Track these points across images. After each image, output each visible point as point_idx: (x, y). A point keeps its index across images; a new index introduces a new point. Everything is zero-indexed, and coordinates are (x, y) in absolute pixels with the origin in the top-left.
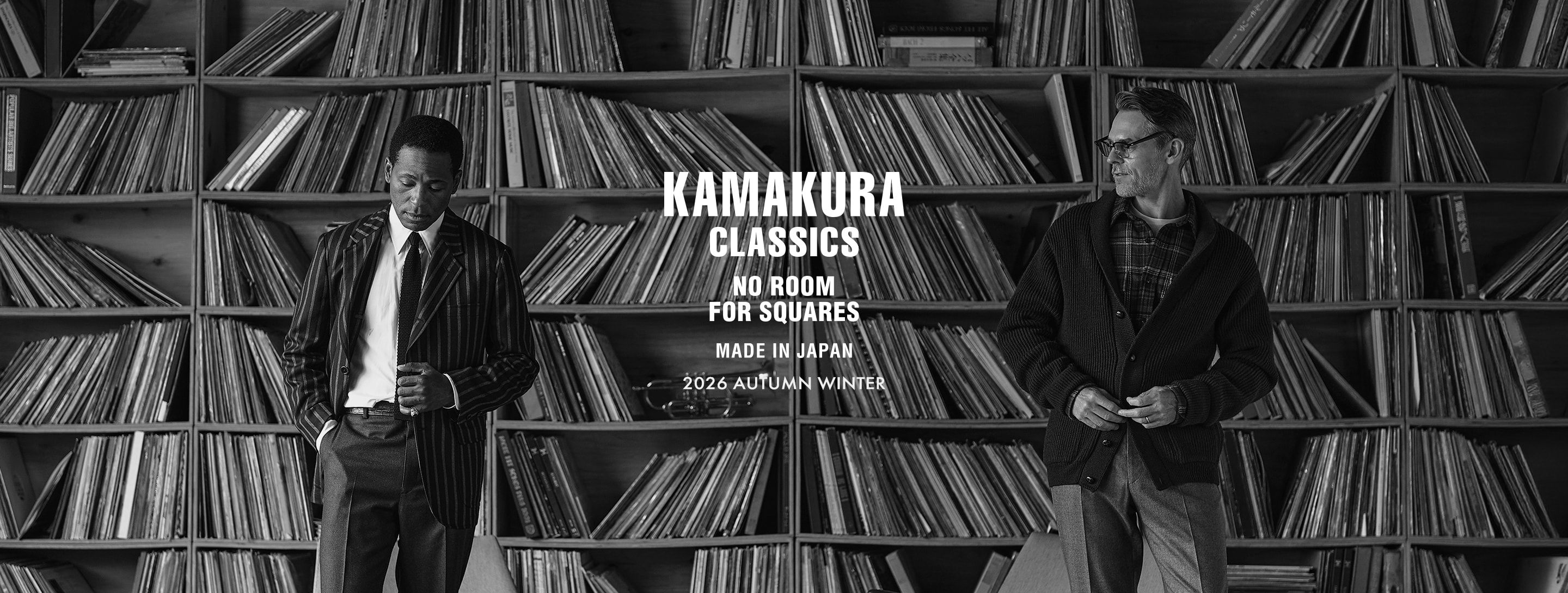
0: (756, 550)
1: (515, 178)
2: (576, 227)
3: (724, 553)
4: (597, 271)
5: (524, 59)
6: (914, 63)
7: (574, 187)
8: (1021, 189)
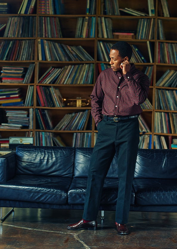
0: (86, 134)
1: (40, 59)
2: (52, 69)
3: (79, 134)
4: (56, 78)
5: (42, 35)
6: (120, 38)
7: (52, 61)
8: (140, 64)
